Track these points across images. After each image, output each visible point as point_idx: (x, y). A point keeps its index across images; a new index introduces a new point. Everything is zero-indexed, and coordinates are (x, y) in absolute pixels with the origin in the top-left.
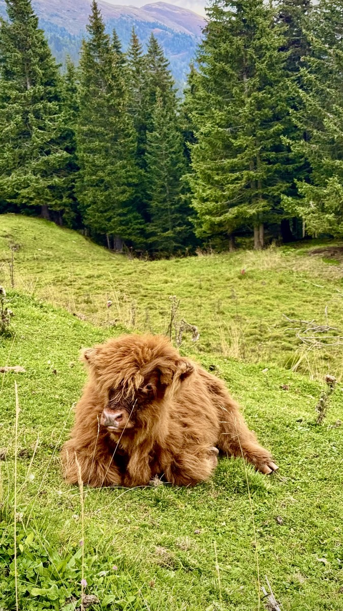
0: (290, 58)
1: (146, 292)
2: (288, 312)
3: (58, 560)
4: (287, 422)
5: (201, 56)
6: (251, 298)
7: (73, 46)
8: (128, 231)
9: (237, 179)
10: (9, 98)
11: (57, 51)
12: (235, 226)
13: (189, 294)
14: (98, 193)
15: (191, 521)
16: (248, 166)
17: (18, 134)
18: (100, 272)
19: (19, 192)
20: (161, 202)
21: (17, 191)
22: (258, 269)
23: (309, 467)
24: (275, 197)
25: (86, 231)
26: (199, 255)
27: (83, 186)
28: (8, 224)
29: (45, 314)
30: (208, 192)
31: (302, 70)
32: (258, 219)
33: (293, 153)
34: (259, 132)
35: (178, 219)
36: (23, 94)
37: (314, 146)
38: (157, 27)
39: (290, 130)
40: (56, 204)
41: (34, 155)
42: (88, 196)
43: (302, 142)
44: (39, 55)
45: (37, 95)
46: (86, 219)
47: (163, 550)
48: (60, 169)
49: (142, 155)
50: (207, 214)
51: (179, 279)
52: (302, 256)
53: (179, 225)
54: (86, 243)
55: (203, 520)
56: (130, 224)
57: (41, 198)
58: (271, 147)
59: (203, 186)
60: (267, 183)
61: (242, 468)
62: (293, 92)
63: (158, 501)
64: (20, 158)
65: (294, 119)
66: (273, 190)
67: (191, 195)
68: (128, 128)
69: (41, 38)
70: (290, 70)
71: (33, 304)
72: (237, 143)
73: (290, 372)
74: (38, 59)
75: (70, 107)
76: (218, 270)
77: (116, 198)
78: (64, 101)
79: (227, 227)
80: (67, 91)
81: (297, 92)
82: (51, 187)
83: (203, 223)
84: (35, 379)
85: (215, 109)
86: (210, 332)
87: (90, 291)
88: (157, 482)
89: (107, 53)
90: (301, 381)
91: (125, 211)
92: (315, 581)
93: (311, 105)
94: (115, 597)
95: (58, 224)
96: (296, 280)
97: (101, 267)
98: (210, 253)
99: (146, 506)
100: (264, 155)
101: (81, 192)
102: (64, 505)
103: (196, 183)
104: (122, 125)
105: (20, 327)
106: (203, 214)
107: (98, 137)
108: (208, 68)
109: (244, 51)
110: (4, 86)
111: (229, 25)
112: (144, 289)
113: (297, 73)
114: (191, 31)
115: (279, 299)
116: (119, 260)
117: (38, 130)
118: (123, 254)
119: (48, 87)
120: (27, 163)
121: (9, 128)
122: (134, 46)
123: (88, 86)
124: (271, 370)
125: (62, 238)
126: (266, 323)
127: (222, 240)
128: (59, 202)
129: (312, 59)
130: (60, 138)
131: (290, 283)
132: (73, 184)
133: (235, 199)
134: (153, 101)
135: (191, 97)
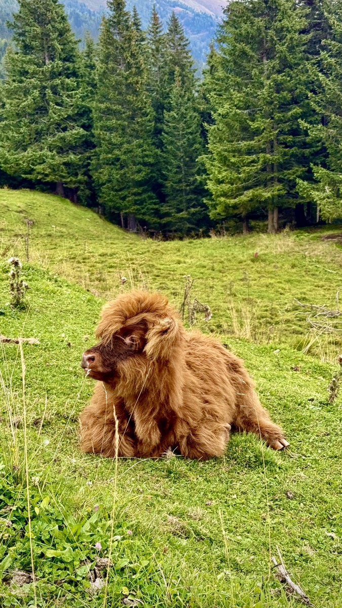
0: (311, 41)
1: (158, 272)
2: (299, 296)
3: (73, 523)
4: (299, 401)
5: (221, 36)
6: (264, 281)
7: (92, 22)
8: (143, 211)
9: (253, 161)
10: (27, 72)
11: (76, 27)
12: (250, 209)
13: (201, 275)
14: (114, 171)
15: (202, 493)
16: (265, 149)
17: (35, 110)
18: (113, 250)
19: (35, 168)
20: (176, 183)
21: (33, 167)
22: (272, 253)
23: (320, 444)
24: (290, 181)
25: (100, 210)
26: (213, 237)
27: (98, 164)
28: (22, 200)
29: (59, 288)
30: (224, 174)
31: (322, 53)
32: (273, 203)
33: (310, 137)
34: (277, 115)
35: (193, 200)
36: (41, 69)
37: (332, 130)
38: (178, 6)
39: (308, 114)
40: (71, 181)
41: (51, 131)
42: (103, 174)
43: (320, 126)
44: (58, 30)
45: (55, 70)
46: (100, 197)
47: (175, 520)
48: (76, 146)
49: (159, 135)
50: (222, 195)
51: (192, 260)
52: (316, 241)
53: (194, 206)
54: (100, 221)
55: (214, 492)
56: (145, 204)
57: (56, 175)
58: (288, 130)
59: (219, 167)
60: (283, 166)
61: (254, 443)
62: (313, 76)
63: (171, 473)
64: (37, 134)
65: (312, 103)
66: (289, 174)
67: (206, 177)
68: (145, 107)
69: (61, 13)
70: (310, 53)
71: (48, 279)
72: (254, 125)
73: (301, 354)
74: (57, 34)
75: (88, 84)
76: (231, 252)
77: (132, 177)
78: (82, 77)
79: (242, 210)
80: (85, 67)
81: (317, 76)
82: (66, 164)
83: (217, 205)
84: (49, 351)
85: (234, 90)
86: (222, 313)
87: (103, 269)
88: (170, 454)
89: (127, 30)
90: (311, 363)
91: (140, 190)
92: (323, 554)
93: (330, 89)
94: (129, 560)
95: (73, 201)
96: (309, 264)
97: (115, 246)
98: (224, 236)
99: (158, 477)
100: (281, 138)
101: (96, 170)
102: (77, 473)
103: (212, 165)
104: (139, 103)
105: (34, 300)
106: (218, 196)
107: (115, 116)
108: (228, 48)
109: (265, 33)
110: (23, 61)
111: (251, 6)
112: (157, 269)
113: (317, 57)
114: (212, 11)
115: (291, 283)
116: (132, 240)
117: (55, 106)
118: (137, 233)
119: (66, 63)
120: (44, 139)
121: (26, 103)
122: (154, 25)
123: (107, 63)
124: (283, 351)
125: (76, 216)
126: (277, 306)
127: (236, 222)
128: (74, 179)
129: (333, 42)
130: (77, 114)
131: (302, 267)
132: (89, 161)
133: (250, 181)
134: (172, 80)
135: (210, 77)
